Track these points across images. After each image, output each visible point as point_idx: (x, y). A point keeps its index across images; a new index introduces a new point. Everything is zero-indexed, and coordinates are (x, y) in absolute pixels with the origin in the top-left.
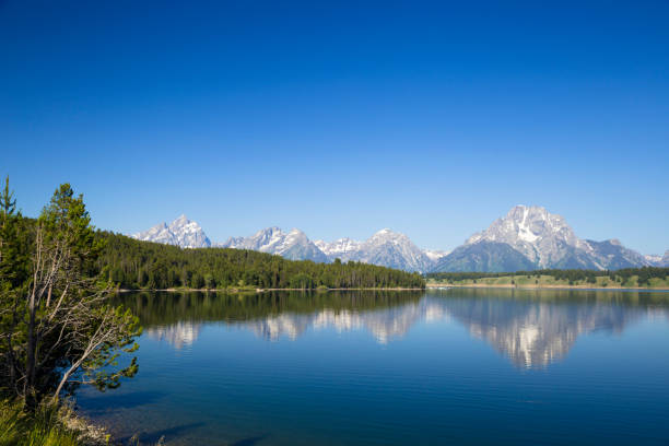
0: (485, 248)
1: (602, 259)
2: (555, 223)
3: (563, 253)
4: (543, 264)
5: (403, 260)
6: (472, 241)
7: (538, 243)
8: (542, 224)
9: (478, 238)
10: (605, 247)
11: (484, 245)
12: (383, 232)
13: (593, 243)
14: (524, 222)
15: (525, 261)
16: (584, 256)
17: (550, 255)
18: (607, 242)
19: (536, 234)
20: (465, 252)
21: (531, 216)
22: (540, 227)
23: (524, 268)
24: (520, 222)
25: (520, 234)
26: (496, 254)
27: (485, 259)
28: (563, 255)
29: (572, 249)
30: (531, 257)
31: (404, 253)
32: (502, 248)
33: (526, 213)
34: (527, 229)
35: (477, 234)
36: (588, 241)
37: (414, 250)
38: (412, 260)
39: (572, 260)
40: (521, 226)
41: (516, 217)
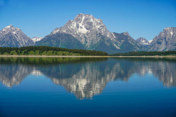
0: (59, 36)
1: (119, 42)
2: (98, 24)
3: (99, 38)
5: (17, 43)
6: (55, 32)
7: (88, 34)
8: (90, 24)
9: (58, 31)
10: (121, 37)
11: (58, 35)
12: (9, 27)
13: (116, 34)
14: (82, 23)
15: (79, 43)
16: (109, 40)
17: (92, 40)
18: (122, 34)
19: (87, 29)
20: (48, 38)
21: (86, 19)
22: (89, 26)
23: (76, 48)
24: (80, 22)
25: (79, 29)
26: (64, 40)
27: (58, 42)
28: (99, 40)
29: (103, 37)
30: (83, 41)
31: (18, 39)
32: (68, 36)
33: (84, 18)
34: (83, 26)
35: (57, 29)
36: (114, 33)
37: (25, 37)
38: (22, 43)
39: (102, 43)
40: (80, 25)
41: (78, 20)
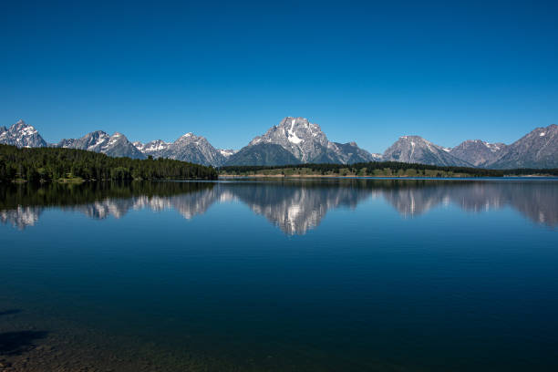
0: (263, 147)
1: (345, 156)
2: (315, 131)
3: (319, 151)
4: (304, 160)
5: (202, 156)
6: (254, 143)
7: (301, 144)
8: (305, 131)
9: (259, 141)
10: (347, 148)
11: (262, 145)
12: (187, 135)
13: (339, 145)
14: (292, 129)
15: (292, 157)
16: (333, 154)
17: (310, 153)
18: (348, 144)
19: (300, 138)
20: (250, 151)
21: (297, 125)
22: (302, 133)
23: (290, 162)
24: (289, 129)
25: (289, 138)
26: (271, 153)
27: (263, 156)
28: (318, 153)
29: (324, 149)
30: (297, 155)
31: (204, 151)
32: (276, 147)
33: (293, 122)
34: (294, 134)
35: (259, 138)
36: (336, 143)
37: (212, 149)
38: (209, 157)
39: (324, 157)
40: (290, 132)
41: (286, 126)
